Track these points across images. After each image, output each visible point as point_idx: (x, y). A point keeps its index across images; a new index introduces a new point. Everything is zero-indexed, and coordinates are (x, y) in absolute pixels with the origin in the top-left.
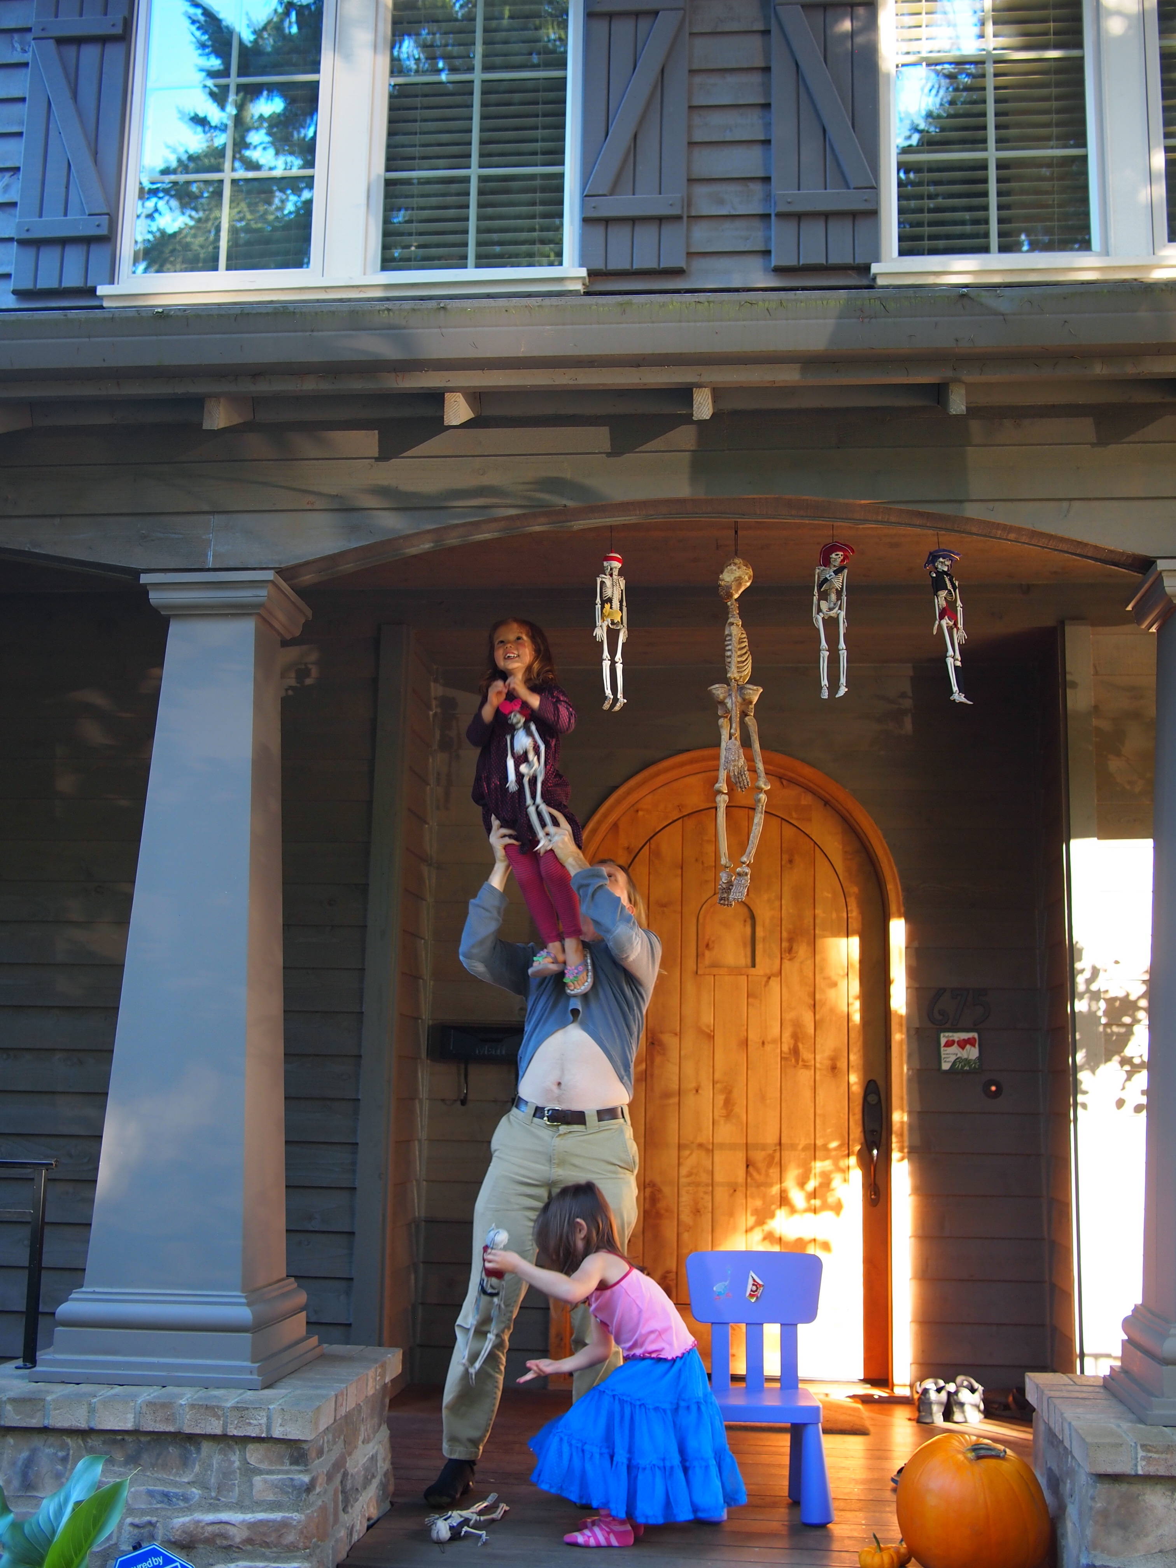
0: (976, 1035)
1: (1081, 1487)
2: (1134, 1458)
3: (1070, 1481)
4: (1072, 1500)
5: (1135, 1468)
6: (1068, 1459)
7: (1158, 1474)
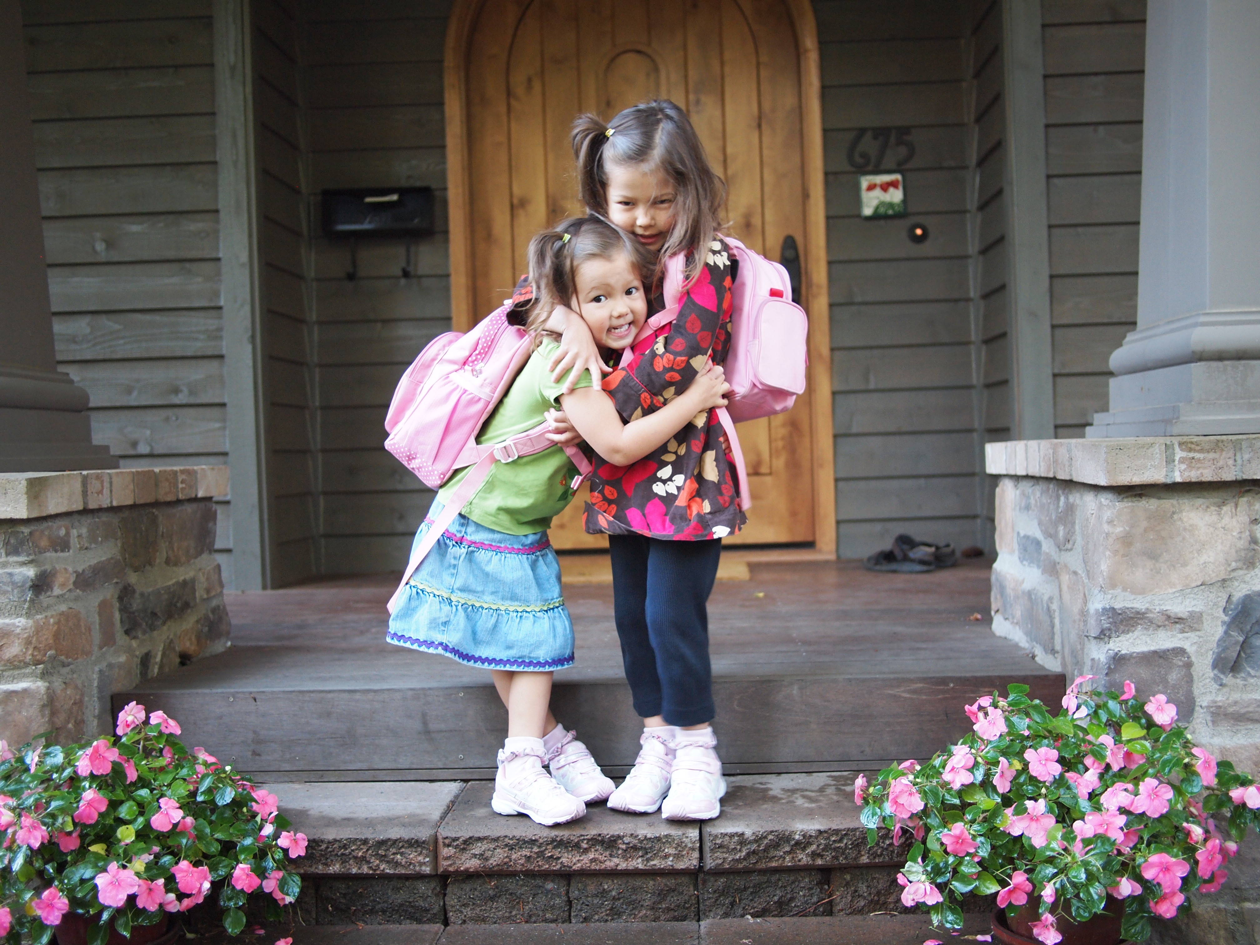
0: (898, 177)
1: (1087, 520)
2: (1170, 461)
3: (1065, 526)
4: (1069, 546)
5: (1170, 474)
6: (1058, 503)
7: (1204, 479)
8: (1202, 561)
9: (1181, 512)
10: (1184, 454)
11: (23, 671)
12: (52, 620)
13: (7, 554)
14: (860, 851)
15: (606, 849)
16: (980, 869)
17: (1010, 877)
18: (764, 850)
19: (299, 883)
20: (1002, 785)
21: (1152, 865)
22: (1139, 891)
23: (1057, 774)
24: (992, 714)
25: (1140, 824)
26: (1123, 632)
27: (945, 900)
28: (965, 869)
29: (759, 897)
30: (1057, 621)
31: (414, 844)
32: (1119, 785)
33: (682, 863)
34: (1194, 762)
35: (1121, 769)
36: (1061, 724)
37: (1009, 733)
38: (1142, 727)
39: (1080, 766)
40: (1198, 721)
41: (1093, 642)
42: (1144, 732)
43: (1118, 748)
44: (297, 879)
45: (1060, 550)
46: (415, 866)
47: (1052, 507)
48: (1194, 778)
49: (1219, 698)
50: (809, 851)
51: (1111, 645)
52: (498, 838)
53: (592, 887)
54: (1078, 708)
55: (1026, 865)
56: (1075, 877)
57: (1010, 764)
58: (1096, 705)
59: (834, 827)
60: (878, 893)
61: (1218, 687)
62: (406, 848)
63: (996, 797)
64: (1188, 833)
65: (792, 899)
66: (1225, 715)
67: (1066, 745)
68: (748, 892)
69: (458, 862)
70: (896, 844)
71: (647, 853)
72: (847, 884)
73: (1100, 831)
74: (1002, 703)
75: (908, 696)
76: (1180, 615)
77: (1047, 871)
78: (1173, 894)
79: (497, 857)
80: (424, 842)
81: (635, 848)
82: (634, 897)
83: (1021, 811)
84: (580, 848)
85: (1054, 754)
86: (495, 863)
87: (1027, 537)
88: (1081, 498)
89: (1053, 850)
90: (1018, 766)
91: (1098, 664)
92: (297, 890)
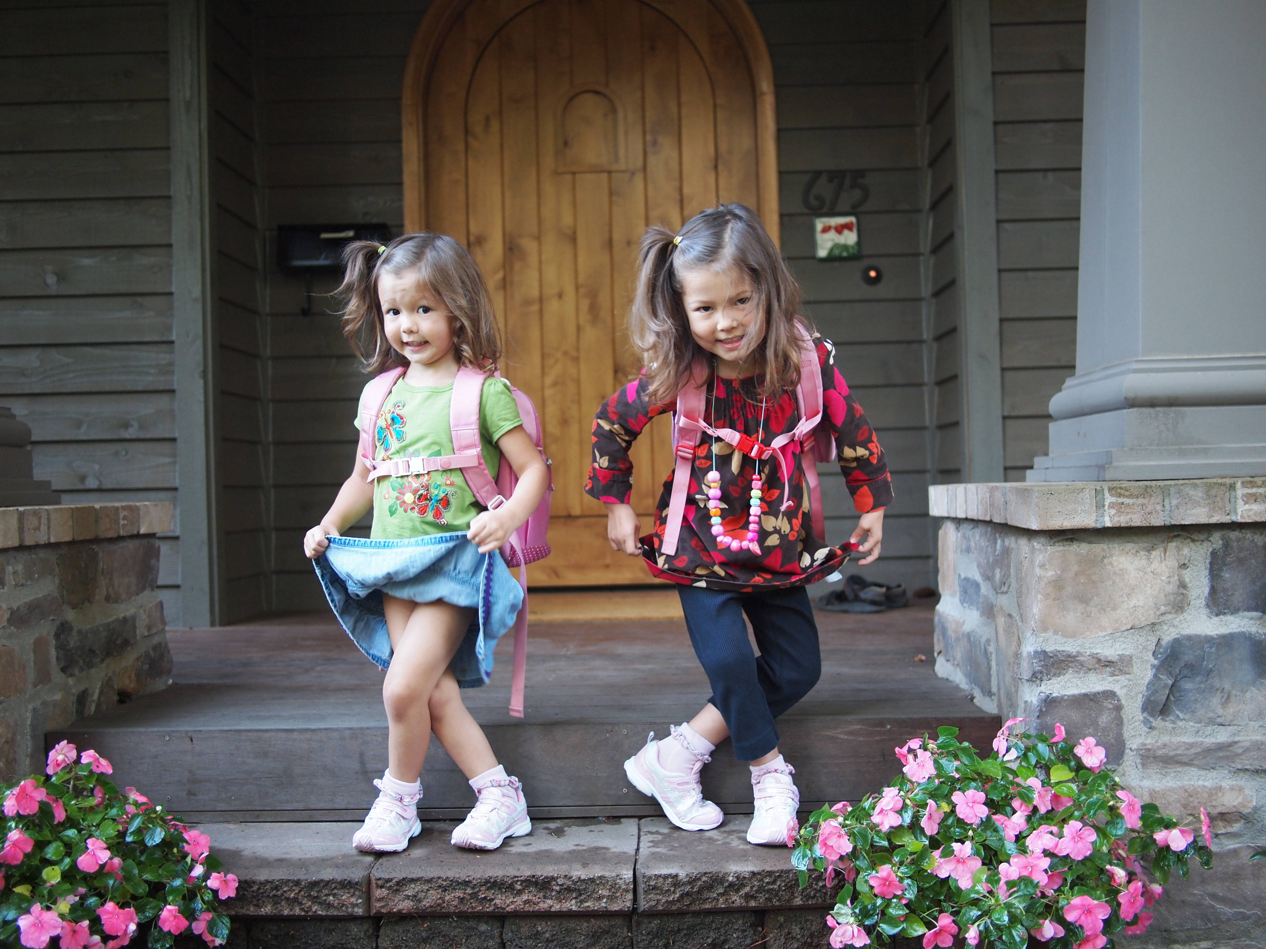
0: (853, 219)
1: (1021, 563)
2: (1100, 506)
3: (1001, 568)
4: (1004, 589)
5: (1100, 519)
6: (996, 546)
7: (1133, 525)
8: (1132, 606)
9: (1112, 556)
10: (1114, 499)
14: (793, 893)
15: (540, 890)
16: (908, 911)
17: (936, 919)
18: (698, 892)
19: (229, 925)
20: (930, 827)
21: (1074, 908)
22: (1061, 933)
23: (984, 816)
24: (922, 756)
25: (1065, 866)
26: (1054, 675)
27: (872, 943)
28: (892, 911)
29: (693, 939)
30: (993, 664)
31: (346, 885)
32: (1044, 828)
33: (615, 905)
34: (1119, 804)
35: (1048, 812)
36: (990, 767)
37: (938, 776)
38: (1071, 770)
39: (1008, 809)
40: (1128, 763)
41: (1027, 685)
42: (1072, 775)
43: (1046, 791)
44: (227, 921)
45: (997, 593)
46: (347, 908)
47: (989, 550)
48: (1119, 820)
49: (1149, 741)
50: (742, 892)
51: (1043, 688)
52: (432, 879)
53: (525, 929)
54: (1008, 750)
55: (953, 907)
56: (998, 919)
57: (938, 806)
58: (1026, 748)
59: (768, 868)
60: (812, 935)
61: (1147, 730)
62: (338, 889)
63: (924, 839)
64: (1111, 876)
65: (725, 941)
66: (1155, 757)
67: (995, 788)
68: (682, 934)
69: (391, 904)
70: (828, 886)
71: (580, 895)
72: (781, 926)
73: (1025, 873)
74: (932, 745)
75: (846, 737)
76: (1110, 659)
77: (972, 914)
78: (1096, 936)
79: (431, 899)
80: (357, 883)
81: (569, 890)
82: (567, 939)
83: (948, 853)
84: (513, 889)
85: (981, 796)
86: (428, 905)
87: (966, 579)
88: (1016, 542)
89: (978, 892)
90: (946, 808)
91: (1031, 707)
92: (226, 932)
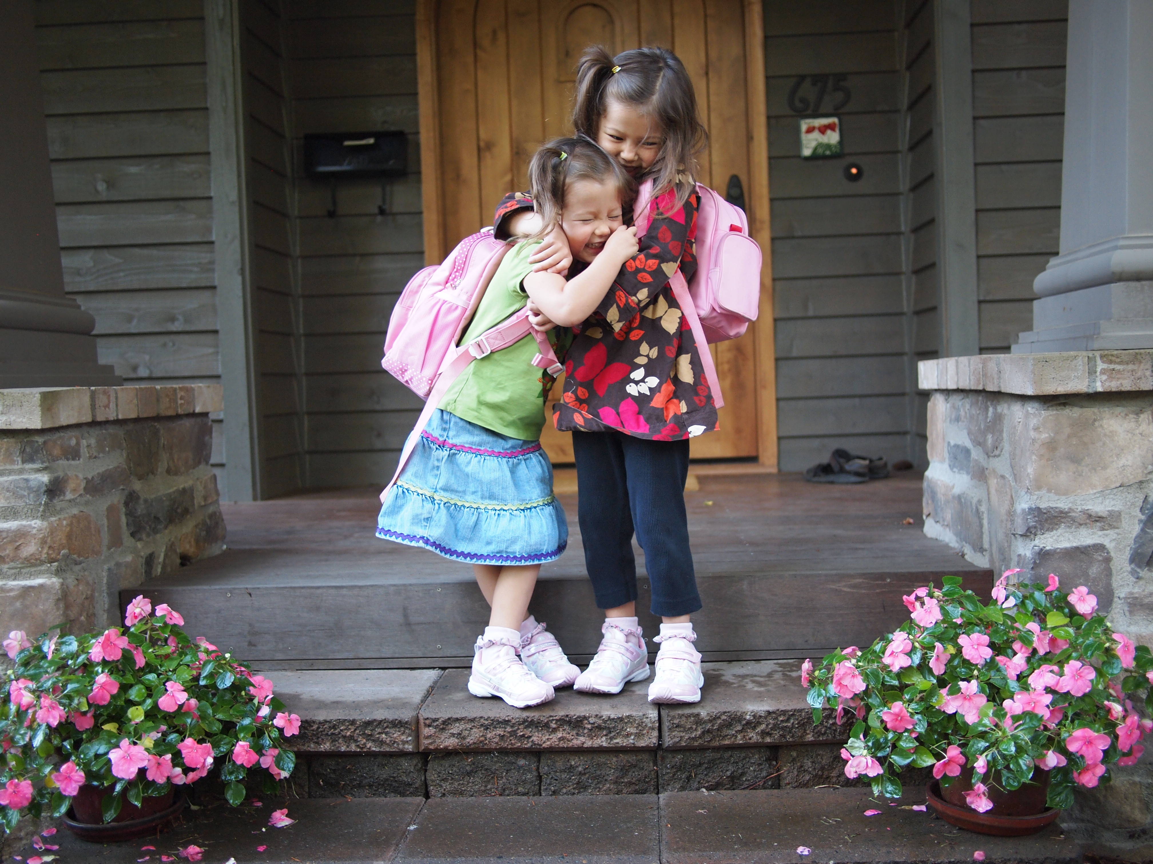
0: (835, 120)
1: (1015, 427)
2: (1092, 372)
3: (993, 433)
4: (997, 452)
5: (1092, 384)
6: (987, 414)
7: (1123, 389)
8: (1121, 465)
9: (1102, 419)
10: (1105, 366)
11: (39, 568)
12: (65, 522)
13: (23, 462)
14: (805, 730)
15: (573, 728)
16: (917, 744)
17: (945, 751)
18: (718, 730)
19: (294, 759)
20: (938, 668)
21: (1076, 739)
22: (1064, 762)
23: (988, 657)
24: (929, 603)
25: (1064, 702)
26: (1048, 530)
27: (884, 772)
28: (903, 744)
29: (713, 772)
30: (985, 522)
31: (398, 724)
32: (1045, 667)
33: (642, 741)
34: (1114, 646)
35: (1047, 654)
36: (990, 613)
37: (944, 621)
38: (1065, 616)
39: (1009, 651)
40: (1116, 611)
41: (1020, 539)
42: (1068, 620)
43: (1044, 635)
44: (292, 756)
45: (989, 457)
46: (398, 744)
47: (981, 417)
48: (1114, 661)
49: (1136, 590)
50: (759, 729)
51: (1037, 542)
52: (475, 718)
53: (560, 763)
54: (1006, 599)
55: (960, 740)
56: (1006, 750)
57: (945, 649)
58: (1023, 596)
59: (782, 708)
60: (822, 769)
61: (1135, 580)
62: (390, 728)
63: (932, 679)
64: (1109, 710)
65: (743, 774)
66: (1142, 605)
67: (996, 632)
68: (703, 768)
69: (438, 741)
70: (839, 723)
71: (610, 732)
72: (794, 760)
73: (1028, 708)
74: (937, 593)
75: (849, 590)
76: (1100, 514)
77: (980, 745)
78: (1095, 765)
79: (474, 736)
80: (406, 723)
81: (599, 728)
82: (598, 772)
83: (955, 691)
84: (549, 727)
85: (986, 639)
86: (471, 742)
87: (957, 446)
88: (1009, 408)
89: (985, 726)
90: (952, 650)
91: (1025, 559)
92: (291, 766)
